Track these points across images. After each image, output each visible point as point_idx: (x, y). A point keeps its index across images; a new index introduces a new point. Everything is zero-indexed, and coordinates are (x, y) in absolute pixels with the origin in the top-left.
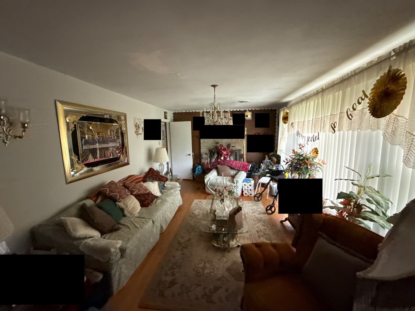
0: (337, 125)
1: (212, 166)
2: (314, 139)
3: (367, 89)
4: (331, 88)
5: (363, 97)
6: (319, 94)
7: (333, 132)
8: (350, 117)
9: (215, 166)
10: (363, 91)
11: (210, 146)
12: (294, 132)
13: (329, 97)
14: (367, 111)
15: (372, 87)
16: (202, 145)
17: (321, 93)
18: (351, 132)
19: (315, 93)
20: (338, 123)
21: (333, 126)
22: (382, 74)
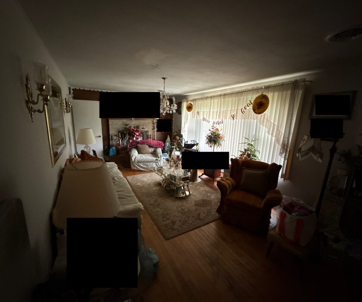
0: (235, 116)
1: (132, 147)
2: (219, 123)
3: (252, 100)
4: (230, 95)
5: (250, 104)
6: (222, 97)
7: (233, 119)
8: (243, 112)
9: (134, 145)
10: (250, 101)
11: (119, 128)
12: (201, 118)
13: (229, 99)
14: (252, 110)
15: (254, 100)
16: (110, 127)
17: (223, 96)
18: (243, 120)
19: (218, 95)
20: (235, 114)
21: (233, 116)
22: (258, 95)
